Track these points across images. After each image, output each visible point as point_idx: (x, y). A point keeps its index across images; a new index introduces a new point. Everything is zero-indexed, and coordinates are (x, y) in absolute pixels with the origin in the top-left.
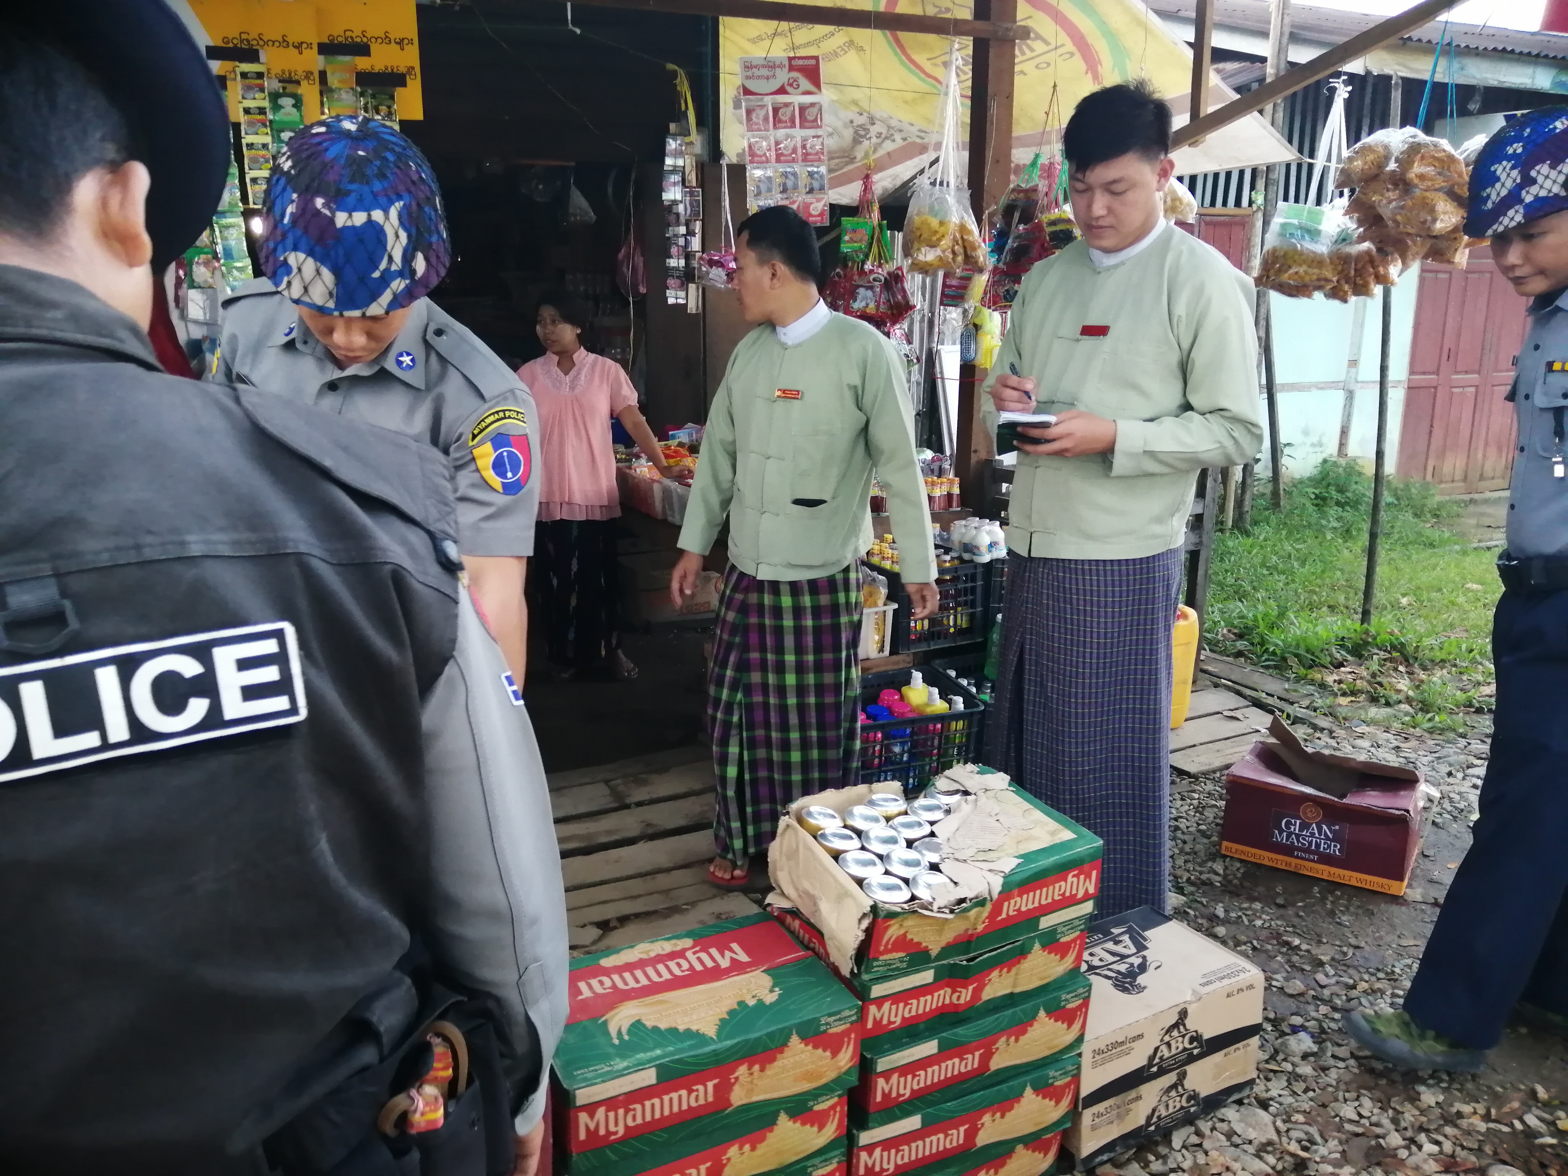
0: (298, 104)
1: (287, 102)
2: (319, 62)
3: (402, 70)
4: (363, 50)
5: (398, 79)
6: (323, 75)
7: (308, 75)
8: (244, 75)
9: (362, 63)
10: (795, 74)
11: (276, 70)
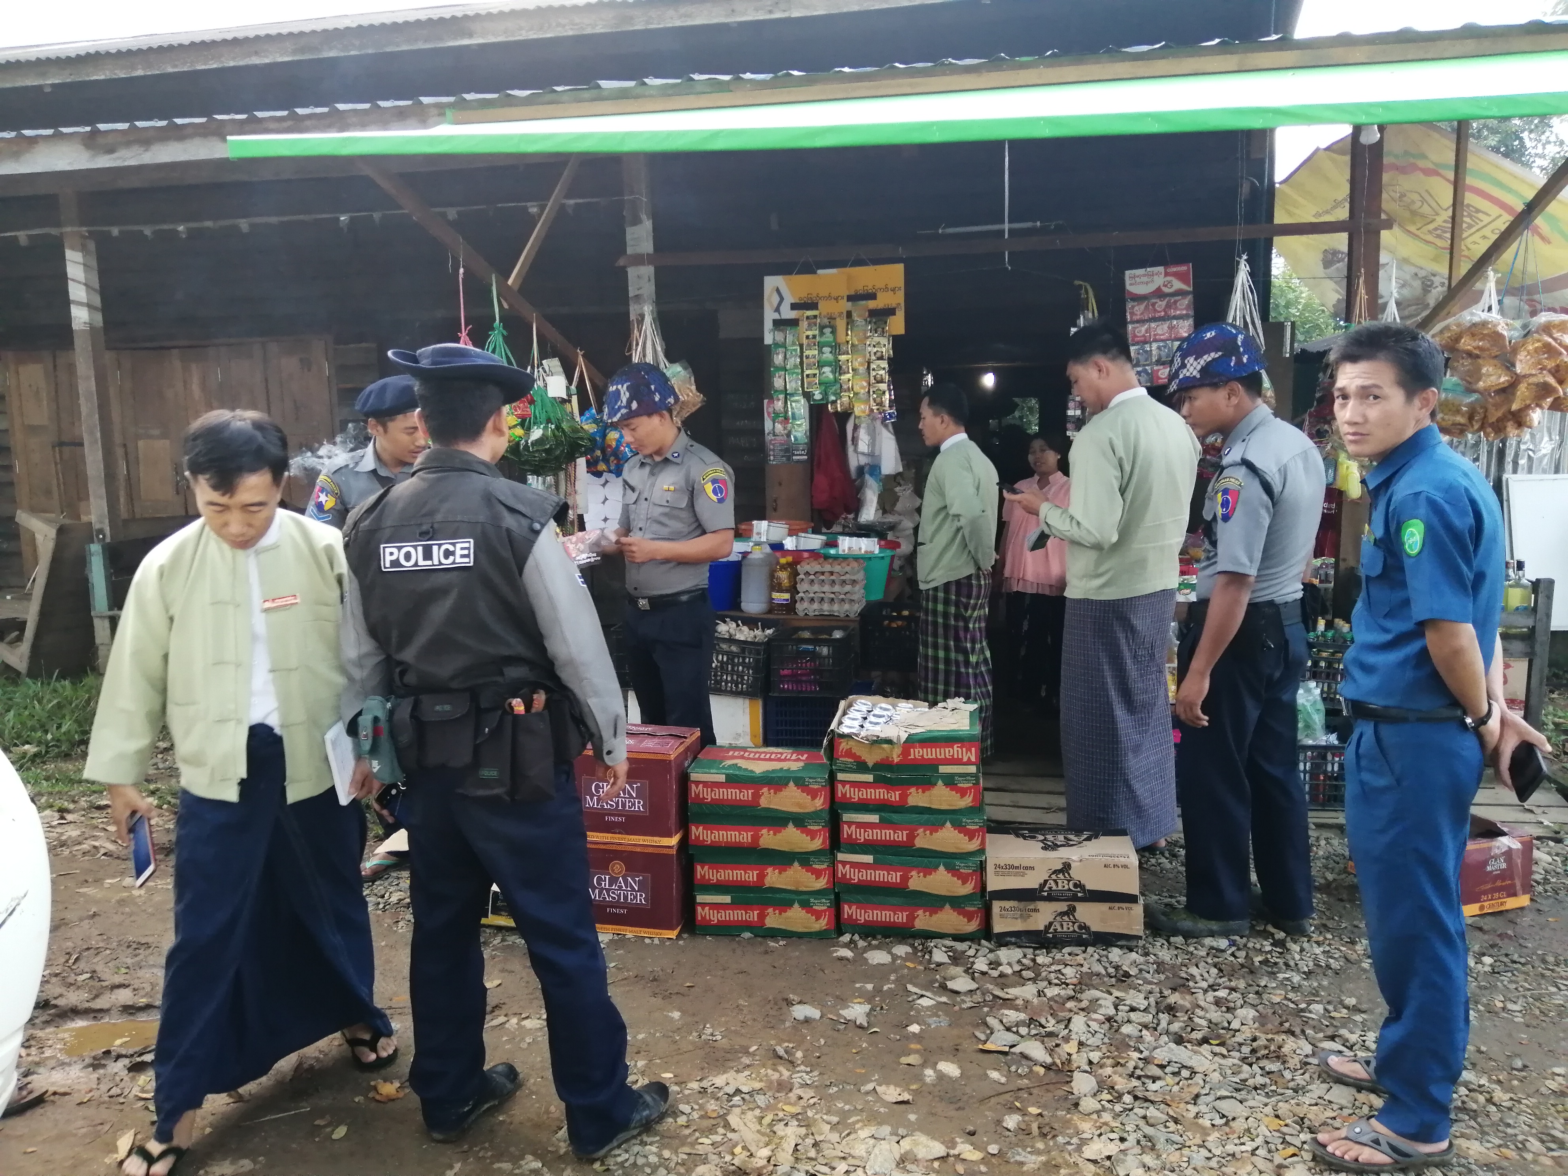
0: (834, 332)
1: (827, 331)
2: (849, 306)
3: (894, 306)
4: (872, 296)
5: (891, 312)
6: (849, 314)
7: (841, 313)
8: (808, 318)
9: (872, 304)
10: (1169, 278)
11: (824, 313)
